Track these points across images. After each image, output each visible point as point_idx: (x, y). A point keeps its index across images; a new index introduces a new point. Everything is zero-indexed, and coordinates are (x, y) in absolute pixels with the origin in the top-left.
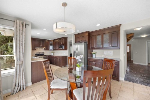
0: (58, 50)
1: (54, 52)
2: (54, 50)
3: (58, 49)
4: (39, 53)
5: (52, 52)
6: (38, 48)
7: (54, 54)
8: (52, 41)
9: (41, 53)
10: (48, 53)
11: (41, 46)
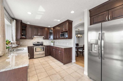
0: (59, 39)
1: (54, 42)
2: (54, 39)
3: (59, 37)
4: (37, 42)
5: (52, 42)
6: (36, 37)
7: (54, 44)
8: (52, 29)
9: (39, 42)
10: (48, 43)
11: (39, 34)
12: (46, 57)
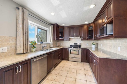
4: (74, 44)
5: (93, 44)
7: (97, 48)
12: (83, 63)
